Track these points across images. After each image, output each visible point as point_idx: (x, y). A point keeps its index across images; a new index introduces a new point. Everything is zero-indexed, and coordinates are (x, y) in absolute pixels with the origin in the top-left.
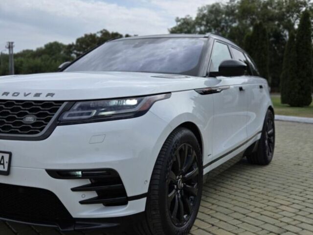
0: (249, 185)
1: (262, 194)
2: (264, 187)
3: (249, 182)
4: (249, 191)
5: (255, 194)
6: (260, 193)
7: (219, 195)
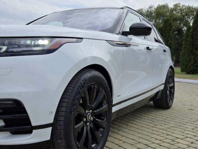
0: (153, 123)
1: (163, 129)
2: (165, 124)
3: (154, 120)
4: (153, 127)
5: (157, 129)
6: (161, 129)
7: (129, 130)
